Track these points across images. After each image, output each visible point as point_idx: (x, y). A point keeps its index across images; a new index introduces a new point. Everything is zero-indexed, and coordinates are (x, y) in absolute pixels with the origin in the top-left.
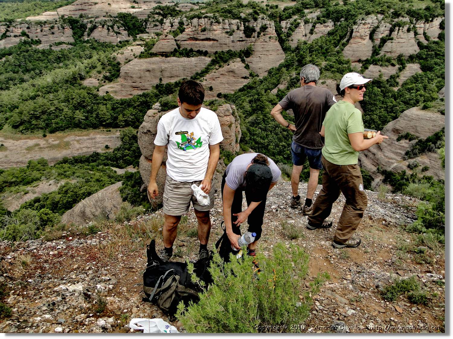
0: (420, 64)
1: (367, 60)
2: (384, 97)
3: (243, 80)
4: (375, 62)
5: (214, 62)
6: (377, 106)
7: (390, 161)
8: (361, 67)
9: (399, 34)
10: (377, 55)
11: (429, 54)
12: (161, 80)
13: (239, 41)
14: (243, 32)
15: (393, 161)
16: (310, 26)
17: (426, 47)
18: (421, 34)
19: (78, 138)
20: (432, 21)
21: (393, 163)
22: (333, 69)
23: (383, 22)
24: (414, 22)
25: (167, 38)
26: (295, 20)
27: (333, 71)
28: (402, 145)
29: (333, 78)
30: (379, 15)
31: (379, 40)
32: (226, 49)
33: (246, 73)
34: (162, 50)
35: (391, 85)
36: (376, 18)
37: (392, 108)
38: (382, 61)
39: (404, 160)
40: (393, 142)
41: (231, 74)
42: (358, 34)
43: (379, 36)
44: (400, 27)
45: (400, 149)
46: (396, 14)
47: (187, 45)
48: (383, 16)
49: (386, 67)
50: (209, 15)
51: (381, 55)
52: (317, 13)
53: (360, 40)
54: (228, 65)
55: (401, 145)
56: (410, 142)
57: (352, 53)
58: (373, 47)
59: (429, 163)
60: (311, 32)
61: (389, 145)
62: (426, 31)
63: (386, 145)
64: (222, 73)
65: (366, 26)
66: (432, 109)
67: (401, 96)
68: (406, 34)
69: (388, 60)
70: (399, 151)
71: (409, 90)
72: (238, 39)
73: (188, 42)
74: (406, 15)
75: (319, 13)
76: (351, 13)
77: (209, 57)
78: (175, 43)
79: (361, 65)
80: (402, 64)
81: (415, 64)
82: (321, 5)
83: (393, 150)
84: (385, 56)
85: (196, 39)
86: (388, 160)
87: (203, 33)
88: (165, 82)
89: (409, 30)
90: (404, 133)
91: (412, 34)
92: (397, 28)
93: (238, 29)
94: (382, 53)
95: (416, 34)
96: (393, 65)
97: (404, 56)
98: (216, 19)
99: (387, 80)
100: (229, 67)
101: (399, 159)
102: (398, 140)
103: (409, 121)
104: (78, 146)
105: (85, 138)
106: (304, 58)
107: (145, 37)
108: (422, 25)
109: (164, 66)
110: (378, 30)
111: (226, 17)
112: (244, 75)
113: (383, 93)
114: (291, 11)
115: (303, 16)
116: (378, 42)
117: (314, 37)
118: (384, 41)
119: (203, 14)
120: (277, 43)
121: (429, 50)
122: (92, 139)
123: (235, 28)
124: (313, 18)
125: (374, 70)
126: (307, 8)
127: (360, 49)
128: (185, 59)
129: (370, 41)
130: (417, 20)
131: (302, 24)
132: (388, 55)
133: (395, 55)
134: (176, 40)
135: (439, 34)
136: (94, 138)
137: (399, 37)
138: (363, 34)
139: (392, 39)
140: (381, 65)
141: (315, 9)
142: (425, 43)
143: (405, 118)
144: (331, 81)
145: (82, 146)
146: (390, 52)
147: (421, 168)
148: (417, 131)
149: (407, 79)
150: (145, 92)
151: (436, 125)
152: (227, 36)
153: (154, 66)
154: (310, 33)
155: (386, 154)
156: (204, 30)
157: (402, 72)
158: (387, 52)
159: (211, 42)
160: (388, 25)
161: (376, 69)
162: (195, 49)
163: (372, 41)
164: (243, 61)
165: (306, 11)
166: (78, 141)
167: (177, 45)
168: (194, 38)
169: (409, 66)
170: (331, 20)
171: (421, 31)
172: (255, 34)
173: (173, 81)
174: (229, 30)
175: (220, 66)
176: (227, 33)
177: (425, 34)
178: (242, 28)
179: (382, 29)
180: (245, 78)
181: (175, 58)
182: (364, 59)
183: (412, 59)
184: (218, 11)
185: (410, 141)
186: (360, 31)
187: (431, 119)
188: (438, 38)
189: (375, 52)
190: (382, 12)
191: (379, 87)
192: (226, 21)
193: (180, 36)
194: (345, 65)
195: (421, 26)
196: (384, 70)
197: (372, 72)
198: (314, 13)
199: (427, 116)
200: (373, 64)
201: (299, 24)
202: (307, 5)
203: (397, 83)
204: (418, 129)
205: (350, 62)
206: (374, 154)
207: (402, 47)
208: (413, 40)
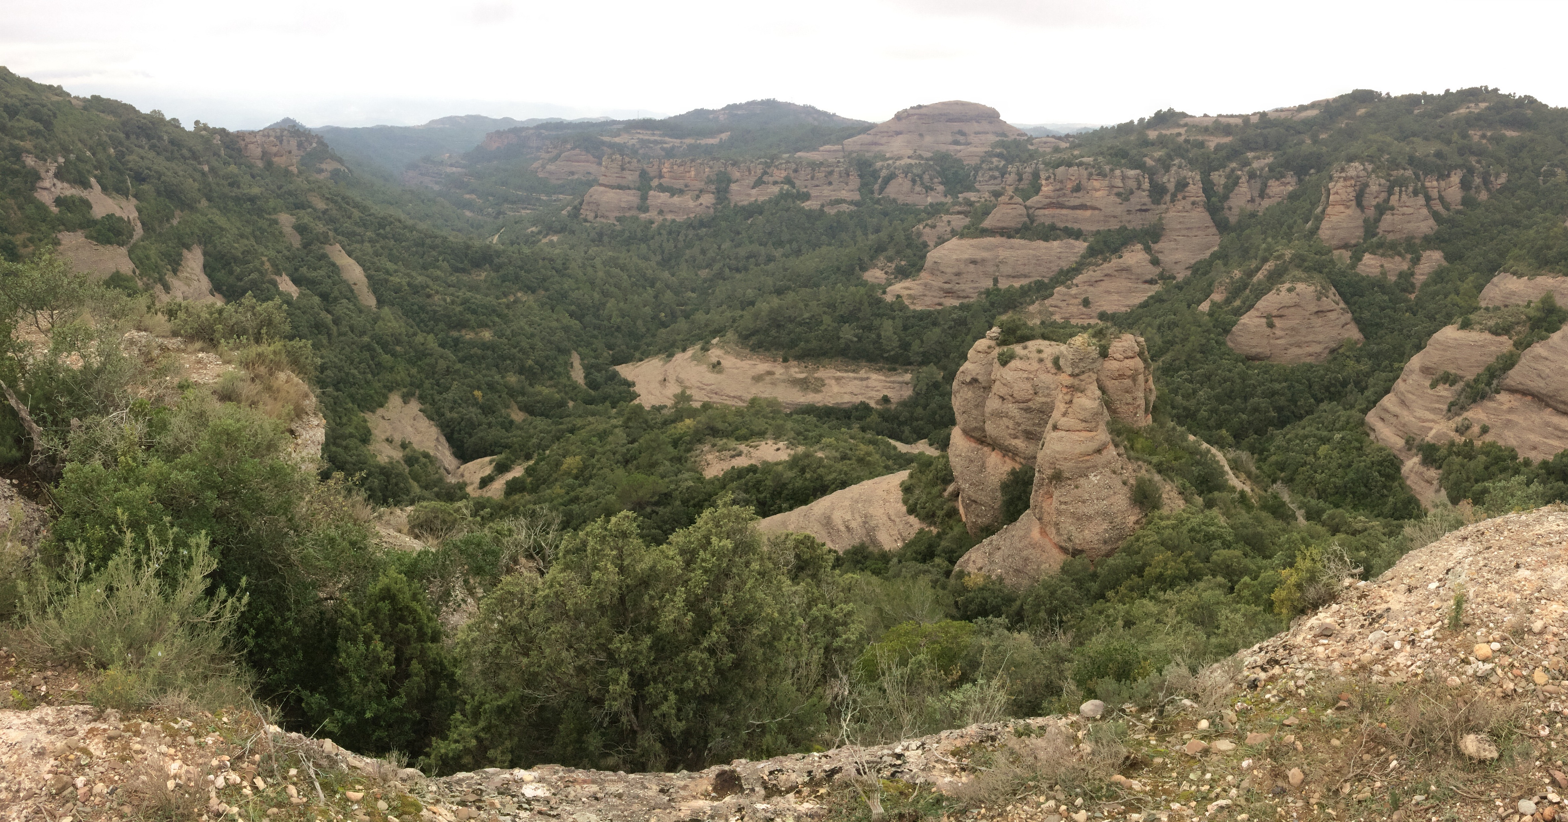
0: (1441, 251)
1: (1358, 245)
3: (1146, 286)
4: (1372, 250)
5: (1092, 252)
9: (1402, 199)
10: (1372, 237)
11: (1454, 233)
12: (996, 281)
13: (1140, 210)
14: (1146, 193)
16: (1257, 184)
17: (1448, 221)
18: (1434, 199)
19: (839, 374)
20: (1448, 176)
23: (1374, 175)
24: (1422, 178)
25: (1013, 201)
30: (1367, 164)
31: (1372, 208)
32: (1114, 225)
33: (1153, 271)
34: (1000, 225)
35: (1403, 290)
38: (1382, 247)
41: (1124, 274)
42: (1338, 198)
43: (1371, 201)
44: (1401, 186)
46: (1394, 164)
47: (1046, 216)
48: (1372, 166)
49: (1389, 259)
50: (1085, 160)
51: (1378, 237)
53: (1343, 208)
54: (1121, 257)
58: (1364, 222)
62: (1442, 194)
64: (1107, 272)
65: (1349, 183)
68: (1412, 199)
69: (1392, 246)
72: (1139, 207)
73: (1046, 212)
74: (1406, 167)
77: (1085, 241)
78: (1024, 211)
79: (1349, 254)
80: (1415, 252)
81: (1435, 252)
84: (1385, 238)
85: (1061, 206)
87: (1075, 194)
88: (1003, 285)
89: (1416, 193)
91: (1421, 200)
92: (1397, 189)
93: (1139, 188)
94: (1380, 233)
95: (1428, 199)
96: (1402, 255)
97: (1415, 238)
98: (1100, 168)
99: (1396, 281)
100: (1121, 260)
104: (836, 389)
105: (851, 375)
107: (973, 199)
108: (1435, 183)
109: (1003, 254)
110: (1368, 190)
111: (1119, 165)
112: (1148, 277)
113: (1392, 303)
114: (1223, 153)
116: (1371, 213)
118: (1379, 211)
119: (1076, 157)
120: (1206, 216)
121: (1454, 225)
122: (862, 379)
123: (1132, 184)
125: (1372, 263)
128: (1041, 244)
129: (1359, 211)
130: (1426, 175)
132: (1391, 238)
133: (1400, 237)
134: (1026, 207)
135: (1463, 198)
136: (868, 378)
137: (1402, 205)
138: (1344, 198)
139: (1392, 208)
140: (1382, 255)
142: (1445, 213)
145: (843, 390)
146: (1392, 231)
150: (966, 301)
152: (1119, 200)
153: (985, 255)
156: (1078, 189)
157: (1417, 267)
158: (1388, 231)
159: (1088, 213)
160: (1383, 181)
161: (1376, 261)
162: (1061, 225)
163: (1362, 211)
164: (1148, 249)
166: (838, 379)
167: (1028, 216)
168: (1058, 203)
169: (1426, 254)
171: (1434, 194)
172: (1168, 198)
173: (1017, 284)
174: (1121, 190)
175: (1105, 260)
176: (1118, 195)
177: (1441, 198)
178: (1146, 185)
179: (1374, 188)
180: (1151, 282)
181: (1022, 242)
182: (1353, 242)
183: (1428, 242)
184: (1102, 153)
186: (1340, 191)
189: (1367, 230)
190: (1371, 159)
192: (1118, 172)
193: (1034, 200)
195: (1432, 184)
200: (1369, 253)
201: (1239, 178)
207: (1409, 222)
208: (1425, 211)
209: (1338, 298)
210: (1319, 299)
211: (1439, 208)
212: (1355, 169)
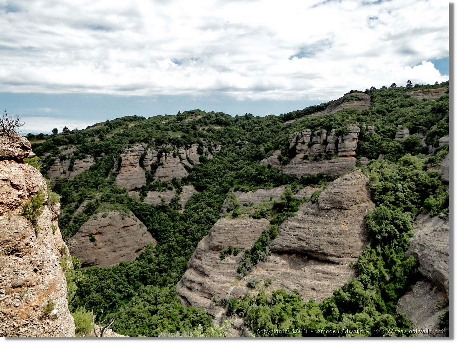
0: (194, 185)
1: (143, 187)
2: (173, 222)
4: (152, 189)
6: (170, 232)
7: (224, 285)
8: (140, 195)
9: (167, 159)
10: (152, 181)
11: (198, 175)
15: (228, 285)
16: (67, 162)
17: (194, 169)
18: (184, 159)
20: (190, 147)
21: (228, 288)
22: (112, 199)
23: (149, 149)
24: (176, 148)
26: (48, 157)
27: (112, 201)
28: (230, 262)
29: (113, 209)
30: (143, 144)
31: (150, 166)
35: (175, 209)
36: (141, 146)
37: (186, 231)
38: (158, 186)
39: (239, 280)
40: (218, 262)
42: (128, 162)
43: (149, 162)
44: (166, 152)
45: (229, 268)
46: (159, 142)
48: (147, 144)
49: (164, 192)
51: (155, 180)
52: (73, 149)
53: (131, 168)
55: (228, 262)
56: (237, 257)
57: (126, 181)
58: (146, 174)
59: (268, 274)
60: (71, 169)
61: (214, 266)
62: (188, 156)
63: (210, 268)
65: (134, 154)
66: (242, 215)
67: (189, 217)
68: (173, 159)
69: (165, 185)
70: (229, 271)
71: (195, 210)
74: (167, 143)
75: (75, 149)
76: (110, 147)
79: (138, 193)
80: (178, 187)
81: (190, 186)
82: (76, 142)
83: (221, 271)
84: (160, 181)
86: (221, 285)
89: (174, 156)
90: (226, 249)
91: (178, 159)
92: (164, 154)
94: (156, 179)
95: (181, 159)
96: (171, 189)
97: (178, 180)
99: (170, 204)
101: (234, 281)
102: (222, 258)
103: (224, 233)
106: (68, 196)
108: (184, 151)
110: (146, 157)
113: (170, 217)
115: (58, 153)
116: (149, 169)
117: (74, 174)
118: (154, 167)
121: (197, 171)
124: (69, 155)
125: (153, 196)
126: (61, 145)
127: (133, 177)
129: (141, 169)
130: (178, 147)
131: (58, 161)
132: (163, 180)
133: (169, 179)
135: (200, 158)
137: (167, 162)
138: (132, 162)
139: (162, 164)
140: (159, 191)
141: (69, 145)
142: (191, 166)
143: (220, 231)
144: (113, 212)
146: (164, 177)
147: (263, 283)
148: (239, 243)
149: (187, 200)
151: (254, 230)
154: (69, 170)
155: (216, 279)
157: (181, 195)
158: (161, 177)
160: (154, 151)
161: (155, 195)
163: (143, 168)
165: (60, 148)
169: (184, 188)
170: (90, 155)
171: (184, 156)
177: (188, 158)
179: (150, 155)
182: (140, 186)
183: (185, 181)
185: (235, 255)
186: (129, 158)
187: (247, 226)
188: (199, 161)
189: (149, 178)
190: (146, 141)
191: (165, 212)
194: (122, 194)
195: (182, 151)
196: (163, 195)
197: (153, 198)
198: (70, 149)
199: (242, 223)
200: (151, 191)
201: (53, 160)
202: (59, 141)
203: (180, 206)
204: (239, 239)
205: (127, 191)
206: (201, 284)
207: (173, 171)
208: (180, 165)
209: (135, 217)
210: (123, 219)
211: (188, 164)
212: (137, 147)
